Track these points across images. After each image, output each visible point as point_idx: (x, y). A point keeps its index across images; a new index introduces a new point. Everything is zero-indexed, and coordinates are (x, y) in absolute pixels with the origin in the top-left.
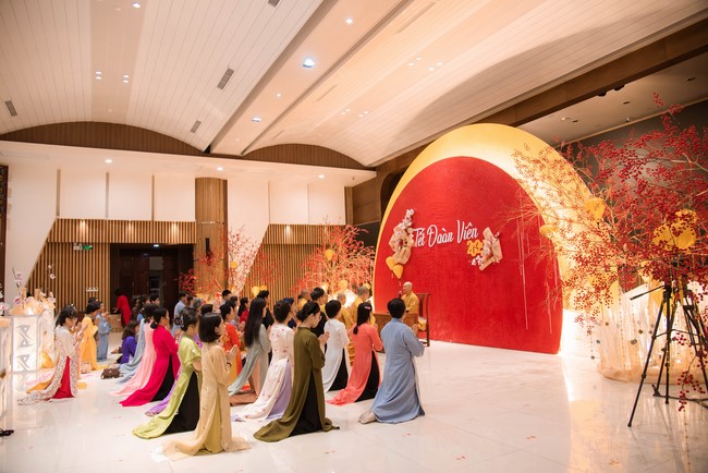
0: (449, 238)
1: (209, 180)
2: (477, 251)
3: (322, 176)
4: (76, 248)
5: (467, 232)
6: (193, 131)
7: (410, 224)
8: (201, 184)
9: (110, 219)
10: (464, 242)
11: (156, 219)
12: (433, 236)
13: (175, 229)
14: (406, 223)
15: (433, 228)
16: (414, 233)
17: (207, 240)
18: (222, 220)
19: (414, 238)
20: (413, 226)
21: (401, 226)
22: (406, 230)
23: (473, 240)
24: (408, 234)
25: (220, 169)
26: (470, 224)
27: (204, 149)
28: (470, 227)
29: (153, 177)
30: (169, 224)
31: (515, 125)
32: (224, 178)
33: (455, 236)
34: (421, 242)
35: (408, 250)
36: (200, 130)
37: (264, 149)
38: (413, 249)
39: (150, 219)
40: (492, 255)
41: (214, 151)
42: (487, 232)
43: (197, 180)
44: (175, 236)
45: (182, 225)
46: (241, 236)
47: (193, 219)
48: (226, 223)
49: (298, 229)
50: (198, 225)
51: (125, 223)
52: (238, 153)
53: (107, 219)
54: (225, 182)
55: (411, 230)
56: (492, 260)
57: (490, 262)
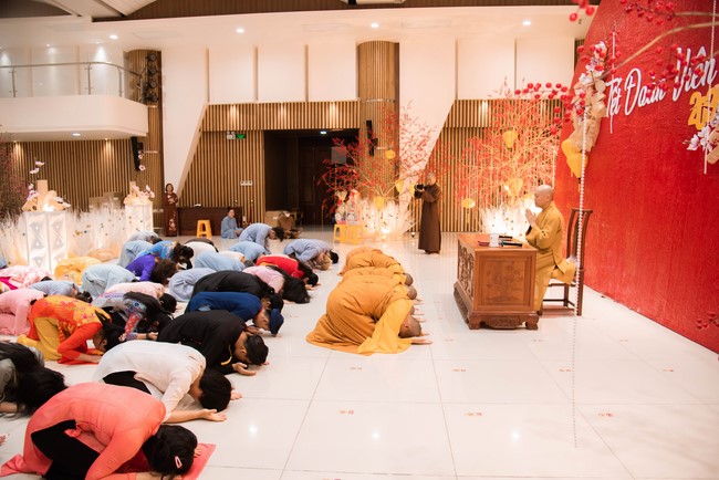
0: (659, 91)
1: (373, 44)
3: (527, 23)
4: (230, 137)
8: (363, 51)
9: (261, 102)
10: (686, 96)
11: (310, 99)
12: (633, 90)
13: (333, 111)
14: (591, 70)
15: (635, 74)
16: (607, 90)
18: (392, 97)
19: (605, 101)
20: (602, 78)
22: (594, 87)
23: (704, 89)
24: (596, 93)
26: (702, 52)
29: (307, 48)
30: (326, 105)
34: (614, 108)
38: (603, 122)
39: (305, 100)
43: (358, 46)
44: (333, 120)
45: (342, 105)
47: (352, 96)
48: (397, 102)
50: (362, 104)
51: (276, 106)
53: (258, 102)
54: (397, 46)
55: (599, 86)
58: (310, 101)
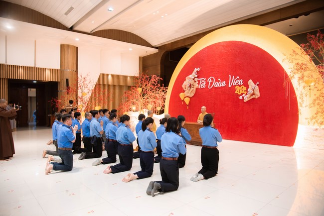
0: (223, 84)
1: (68, 46)
2: (241, 92)
3: (131, 49)
5: (235, 82)
6: (66, 14)
7: (196, 76)
8: (64, 48)
9: (8, 64)
10: (233, 87)
11: (37, 66)
12: (212, 83)
13: (48, 73)
14: (194, 75)
15: (212, 79)
16: (199, 81)
17: (67, 80)
18: (75, 70)
19: (199, 84)
20: (197, 77)
21: (191, 76)
22: (194, 79)
23: (240, 86)
24: (195, 81)
25: (77, 39)
26: (238, 77)
27: (70, 27)
28: (238, 79)
29: (35, 41)
30: (44, 69)
31: (262, 25)
32: (76, 45)
33: (227, 83)
34: (203, 85)
35: (195, 89)
36: (70, 14)
37: (102, 30)
38: (197, 89)
39: (34, 66)
40: (253, 94)
41: (76, 28)
42: (251, 82)
43: (61, 45)
44: (48, 77)
45: (52, 71)
46: (87, 79)
47: (58, 67)
48: (77, 71)
49: (115, 77)
50: (62, 71)
51: (18, 67)
52: (89, 31)
53: (6, 64)
54: (77, 48)
55: (196, 79)
56: (254, 96)
57: (252, 97)
58: (36, 67)
